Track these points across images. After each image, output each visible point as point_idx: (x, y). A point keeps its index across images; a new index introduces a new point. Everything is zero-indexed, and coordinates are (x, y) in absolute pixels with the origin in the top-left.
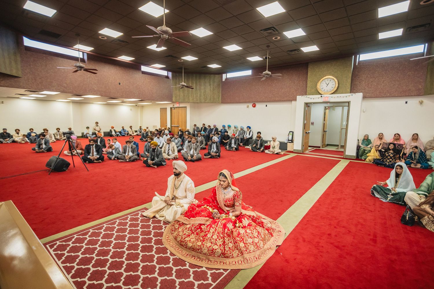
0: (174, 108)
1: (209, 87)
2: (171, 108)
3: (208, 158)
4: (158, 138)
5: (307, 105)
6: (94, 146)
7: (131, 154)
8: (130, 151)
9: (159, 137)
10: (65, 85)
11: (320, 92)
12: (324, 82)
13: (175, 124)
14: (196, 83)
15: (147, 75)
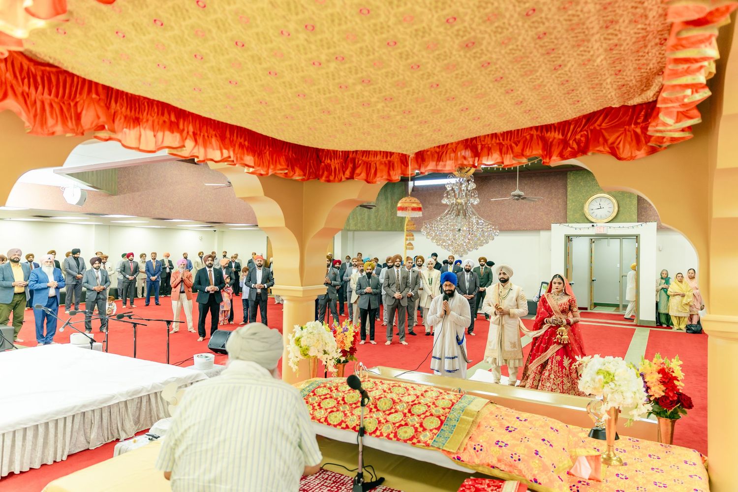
1: (384, 202)
5: (569, 238)
11: (590, 218)
12: (594, 203)
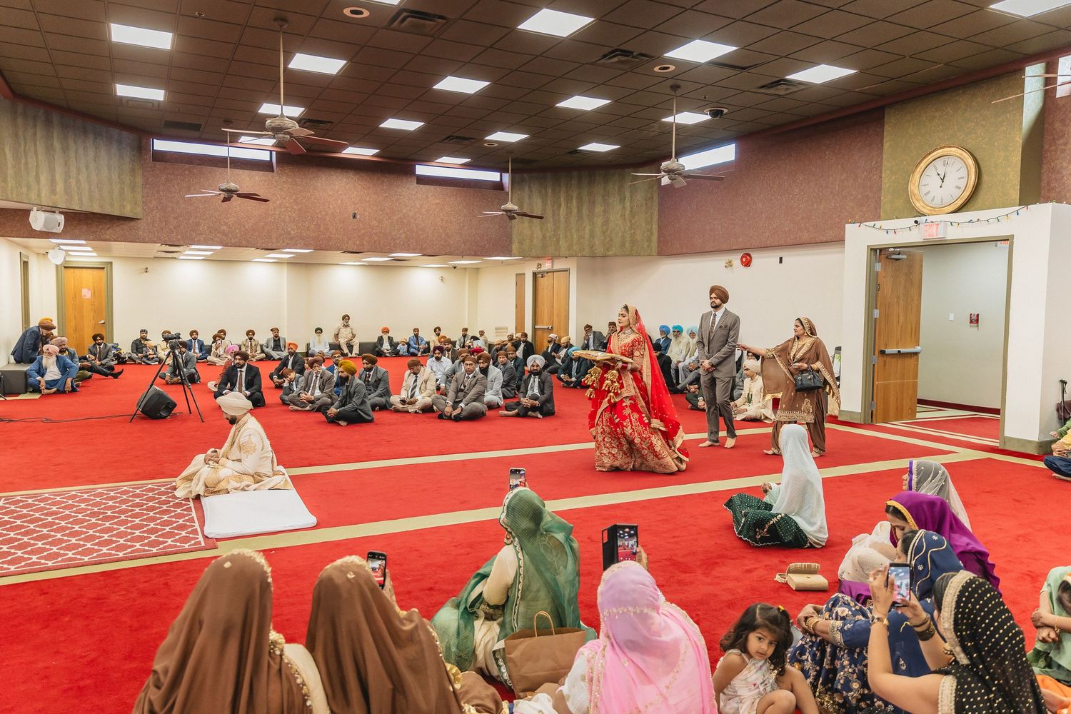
0: (543, 274)
1: (618, 207)
2: (535, 275)
3: (513, 416)
4: (438, 359)
5: (878, 255)
6: (244, 369)
7: (318, 393)
8: (317, 385)
9: (440, 356)
10: (224, 228)
11: (919, 205)
12: (931, 170)
13: (543, 323)
14: (580, 198)
15: (432, 187)
